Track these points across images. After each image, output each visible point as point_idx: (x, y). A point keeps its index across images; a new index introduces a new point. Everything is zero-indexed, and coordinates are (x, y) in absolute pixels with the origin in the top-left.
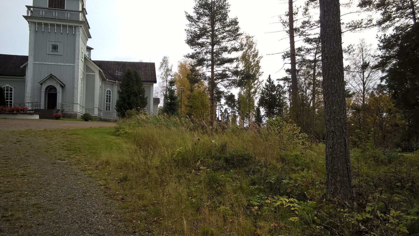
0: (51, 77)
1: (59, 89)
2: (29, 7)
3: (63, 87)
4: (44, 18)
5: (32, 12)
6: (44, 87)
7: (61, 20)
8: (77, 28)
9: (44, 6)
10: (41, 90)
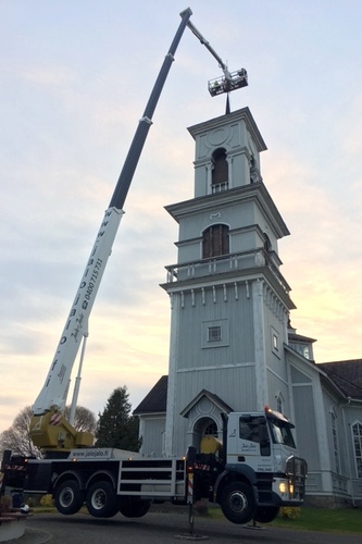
8: (254, 284)
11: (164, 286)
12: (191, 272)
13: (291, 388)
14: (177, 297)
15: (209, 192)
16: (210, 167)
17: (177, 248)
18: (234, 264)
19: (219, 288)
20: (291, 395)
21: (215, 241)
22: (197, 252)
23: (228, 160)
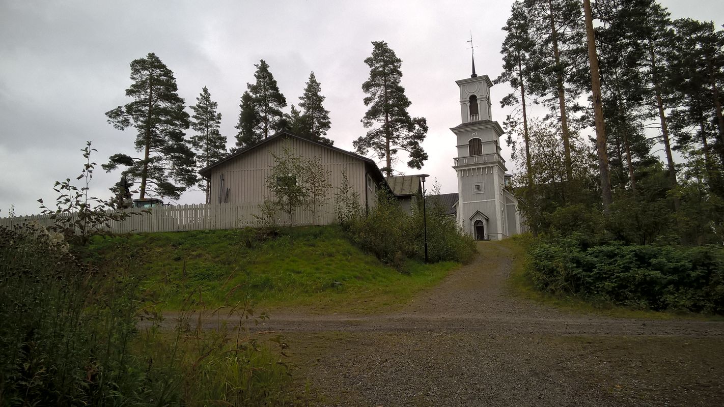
0: (478, 213)
1: (484, 222)
2: (455, 159)
3: (487, 220)
4: (467, 165)
5: (458, 162)
6: (473, 222)
7: (480, 164)
8: (494, 168)
9: (467, 156)
10: (471, 224)
11: (454, 167)
12: (465, 161)
13: (505, 206)
14: (460, 172)
15: (469, 121)
16: (469, 104)
17: (457, 148)
18: (485, 159)
19: (479, 169)
20: (506, 208)
21: (475, 147)
22: (467, 152)
23: (478, 102)
